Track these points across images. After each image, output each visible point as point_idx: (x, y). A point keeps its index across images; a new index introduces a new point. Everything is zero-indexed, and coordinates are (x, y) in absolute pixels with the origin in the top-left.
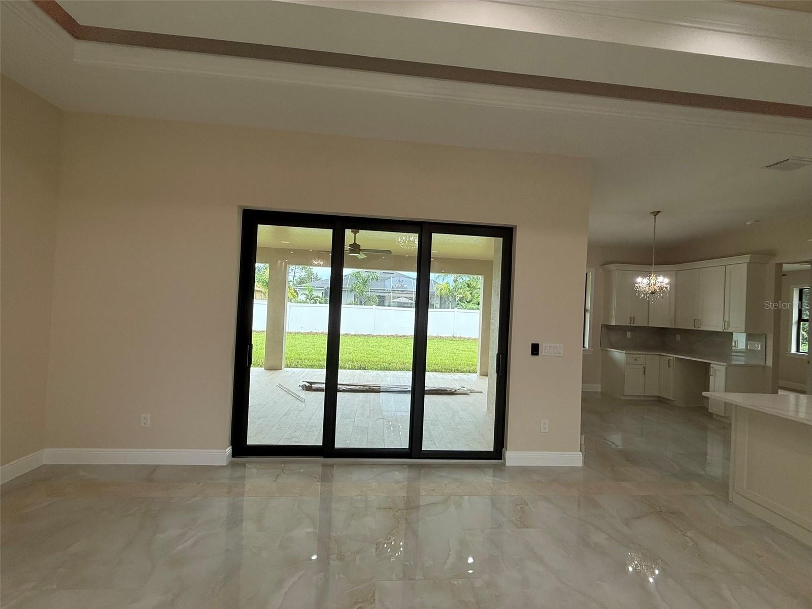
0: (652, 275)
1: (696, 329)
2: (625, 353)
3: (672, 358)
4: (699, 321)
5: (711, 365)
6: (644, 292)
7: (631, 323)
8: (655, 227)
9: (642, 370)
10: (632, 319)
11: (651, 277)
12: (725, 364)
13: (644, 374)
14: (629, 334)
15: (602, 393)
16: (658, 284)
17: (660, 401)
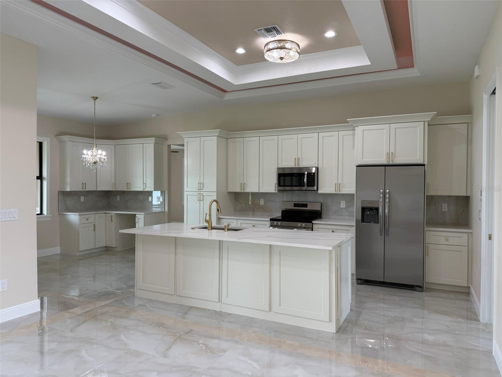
0: (95, 148)
1: (128, 190)
2: (79, 215)
3: (113, 214)
4: (130, 184)
5: (137, 216)
6: (89, 162)
7: (83, 189)
8: (95, 109)
9: (92, 228)
10: (84, 184)
11: (93, 150)
12: (143, 213)
13: (94, 230)
14: (82, 199)
15: (61, 254)
16: (98, 156)
17: (107, 250)
